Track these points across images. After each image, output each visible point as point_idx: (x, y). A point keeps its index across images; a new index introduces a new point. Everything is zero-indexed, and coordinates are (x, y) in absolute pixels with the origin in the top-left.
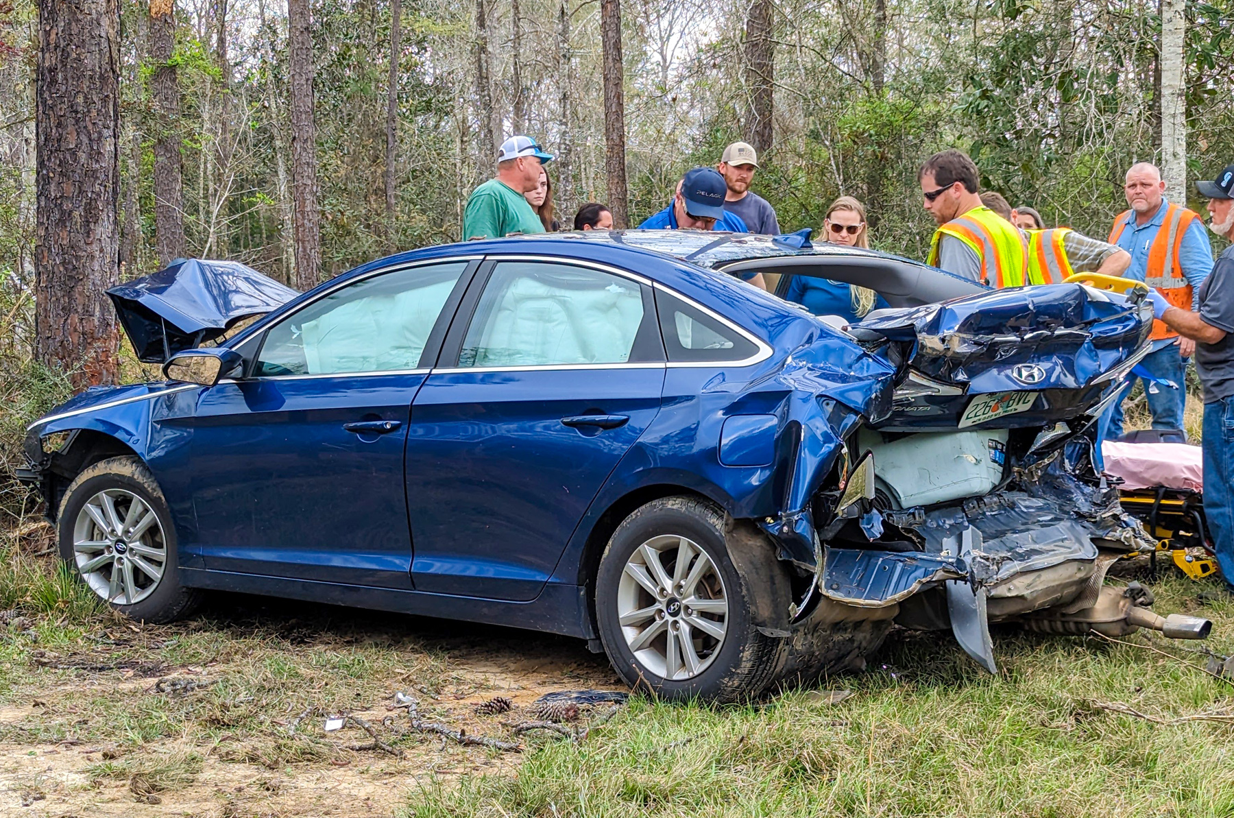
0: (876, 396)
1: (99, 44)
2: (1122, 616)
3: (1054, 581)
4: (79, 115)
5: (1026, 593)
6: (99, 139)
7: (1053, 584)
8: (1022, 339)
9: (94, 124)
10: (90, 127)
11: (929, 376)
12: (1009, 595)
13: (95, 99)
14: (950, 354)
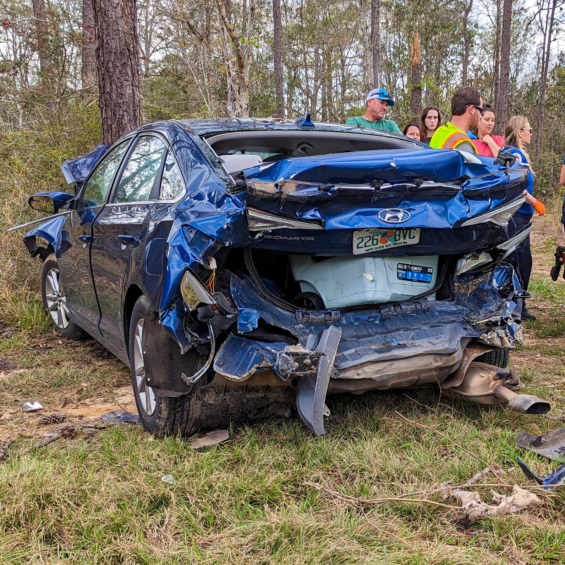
0: (228, 227)
1: (118, 35)
2: (491, 391)
3: (408, 368)
4: (110, 74)
5: (374, 376)
6: (121, 86)
7: (406, 370)
8: (378, 189)
9: (118, 78)
10: (116, 80)
11: (273, 213)
12: (357, 377)
13: (118, 65)
14: (283, 196)
